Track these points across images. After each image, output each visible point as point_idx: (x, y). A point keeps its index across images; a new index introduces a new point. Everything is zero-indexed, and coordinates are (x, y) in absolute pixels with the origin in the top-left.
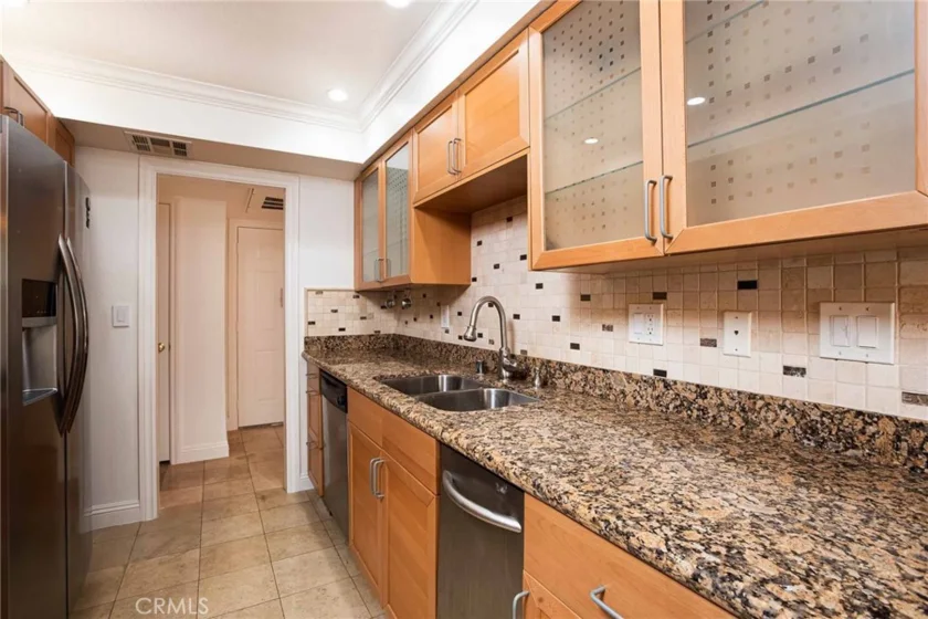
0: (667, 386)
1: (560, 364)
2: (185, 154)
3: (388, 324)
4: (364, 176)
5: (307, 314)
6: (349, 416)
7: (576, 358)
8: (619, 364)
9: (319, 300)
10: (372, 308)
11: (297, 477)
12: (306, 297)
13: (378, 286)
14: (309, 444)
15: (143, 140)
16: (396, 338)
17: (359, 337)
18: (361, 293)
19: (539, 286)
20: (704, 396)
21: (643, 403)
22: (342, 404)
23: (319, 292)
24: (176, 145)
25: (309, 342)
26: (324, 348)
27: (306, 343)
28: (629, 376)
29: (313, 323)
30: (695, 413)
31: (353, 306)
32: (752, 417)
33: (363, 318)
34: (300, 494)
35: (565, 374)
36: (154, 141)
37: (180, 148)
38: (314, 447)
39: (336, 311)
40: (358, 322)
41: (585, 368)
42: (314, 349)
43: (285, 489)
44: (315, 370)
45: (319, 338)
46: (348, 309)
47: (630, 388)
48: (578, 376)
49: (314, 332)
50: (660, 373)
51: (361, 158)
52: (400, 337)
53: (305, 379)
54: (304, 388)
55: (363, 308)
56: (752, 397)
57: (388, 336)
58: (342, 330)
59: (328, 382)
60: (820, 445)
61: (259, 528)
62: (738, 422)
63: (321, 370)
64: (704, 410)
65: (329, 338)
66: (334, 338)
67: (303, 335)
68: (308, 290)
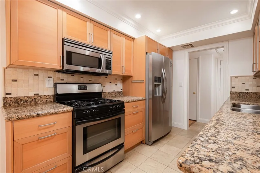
2: (193, 46)
5: (231, 84)
9: (237, 80)
12: (231, 79)
15: (183, 46)
23: (237, 77)
24: (190, 45)
25: (232, 93)
26: (238, 96)
27: (231, 93)
29: (234, 87)
31: (253, 82)
33: (258, 86)
36: (186, 46)
37: (191, 45)
39: (244, 83)
40: (255, 88)
42: (234, 96)
45: (236, 92)
46: (251, 83)
49: (234, 90)
55: (258, 82)
58: (247, 90)
65: (241, 92)
66: (243, 93)
67: (230, 91)
68: (232, 77)
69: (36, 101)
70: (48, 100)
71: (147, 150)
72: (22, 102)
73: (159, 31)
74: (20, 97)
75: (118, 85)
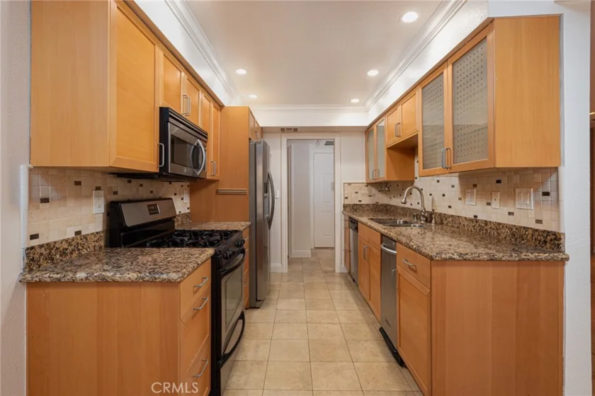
0: (476, 222)
1: (445, 214)
3: (383, 199)
4: (368, 131)
5: (344, 194)
6: (359, 234)
7: (450, 212)
8: (463, 214)
9: (349, 188)
10: (374, 191)
11: (340, 266)
12: (344, 187)
13: (374, 181)
14: (345, 250)
16: (386, 206)
17: (367, 205)
18: (368, 184)
19: (438, 181)
20: (486, 225)
21: (470, 229)
22: (356, 229)
23: (350, 184)
24: (294, 129)
25: (345, 206)
26: (352, 209)
28: (465, 218)
29: (347, 198)
30: (484, 232)
31: (365, 190)
32: (499, 231)
33: (370, 196)
34: (341, 273)
35: (446, 219)
38: (347, 251)
39: (357, 193)
40: (368, 198)
41: (452, 216)
42: (347, 209)
43: (334, 271)
44: (347, 218)
45: (349, 205)
46: (363, 192)
47: (466, 223)
48: (450, 219)
49: (347, 202)
50: (476, 217)
51: (367, 124)
52: (388, 205)
53: (343, 222)
54: (343, 226)
55: (370, 191)
56: (499, 224)
57: (383, 205)
58: (360, 201)
59: (352, 222)
60: (516, 240)
61: (324, 281)
62: (496, 234)
63: (350, 217)
64: (486, 230)
65: (354, 205)
66: (356, 205)
67: (343, 203)
68: (345, 183)
69: (79, 249)
70: (97, 244)
71: (254, 316)
72: (58, 256)
73: (254, 97)
74: (55, 243)
75: (185, 199)
